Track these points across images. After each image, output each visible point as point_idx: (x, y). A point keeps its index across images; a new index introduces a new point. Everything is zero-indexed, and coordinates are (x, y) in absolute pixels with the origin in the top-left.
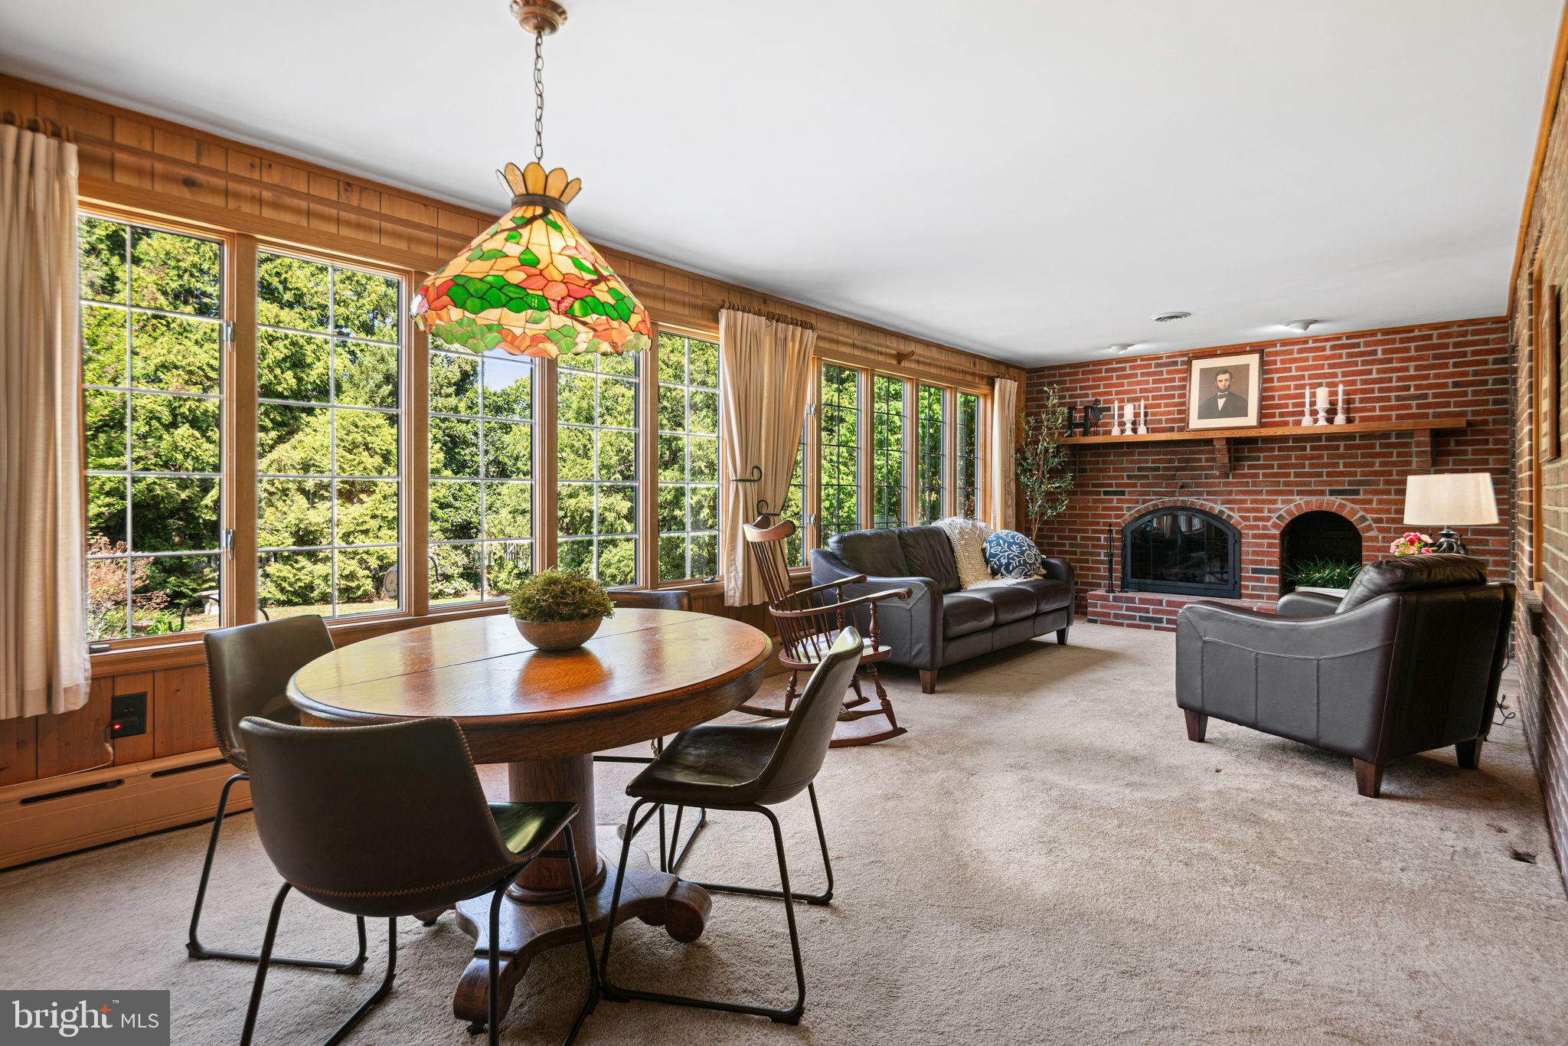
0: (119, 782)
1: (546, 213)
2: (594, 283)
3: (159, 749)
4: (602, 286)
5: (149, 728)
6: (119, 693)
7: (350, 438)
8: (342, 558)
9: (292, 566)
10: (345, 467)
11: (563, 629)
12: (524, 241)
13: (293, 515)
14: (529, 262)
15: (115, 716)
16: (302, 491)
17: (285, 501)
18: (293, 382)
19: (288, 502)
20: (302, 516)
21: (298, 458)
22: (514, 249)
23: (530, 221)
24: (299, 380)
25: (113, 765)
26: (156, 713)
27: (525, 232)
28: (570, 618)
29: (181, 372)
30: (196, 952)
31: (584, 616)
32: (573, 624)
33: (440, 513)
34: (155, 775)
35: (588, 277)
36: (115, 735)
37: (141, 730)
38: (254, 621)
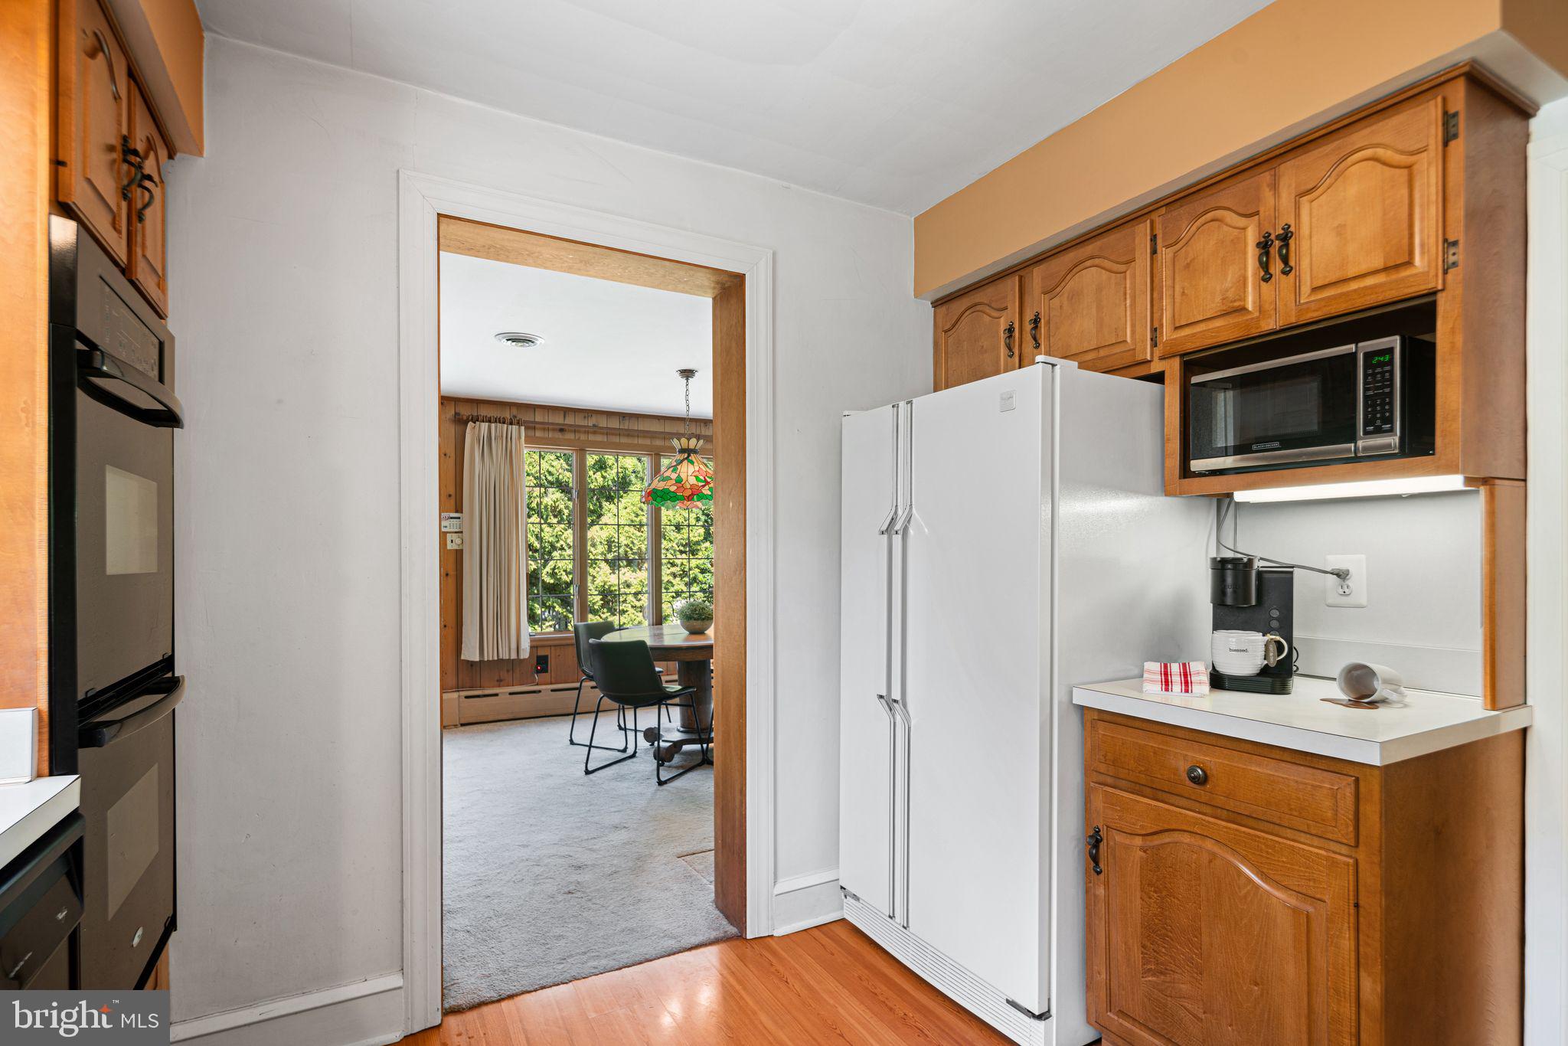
0: (540, 691)
1: (689, 456)
2: (703, 486)
3: (553, 680)
4: (707, 487)
5: (549, 671)
6: (539, 654)
7: (638, 520)
8: (633, 611)
9: (600, 616)
10: (635, 542)
11: (697, 624)
12: (678, 472)
13: (600, 578)
14: (679, 481)
15: (538, 663)
16: (606, 561)
17: (594, 568)
18: (600, 480)
19: (597, 569)
20: (606, 579)
21: (605, 536)
22: (674, 476)
23: (682, 461)
24: (604, 477)
25: (537, 684)
26: (552, 663)
27: (679, 467)
28: (698, 619)
29: (531, 478)
30: (572, 742)
31: (703, 619)
32: (699, 621)
33: (700, 577)
34: (552, 691)
35: (700, 484)
36: (538, 672)
37: (547, 671)
38: (587, 621)
